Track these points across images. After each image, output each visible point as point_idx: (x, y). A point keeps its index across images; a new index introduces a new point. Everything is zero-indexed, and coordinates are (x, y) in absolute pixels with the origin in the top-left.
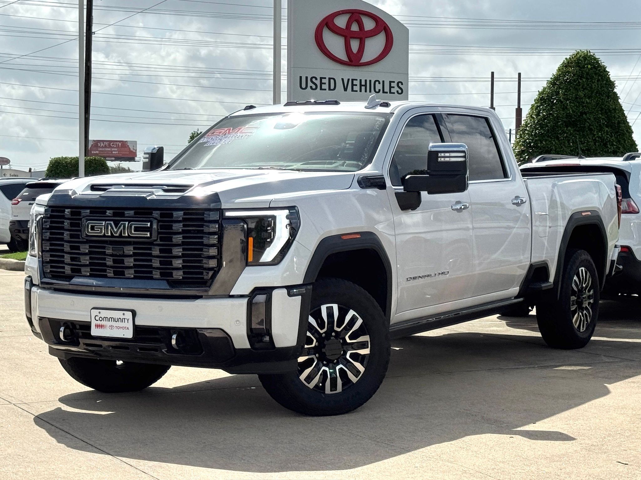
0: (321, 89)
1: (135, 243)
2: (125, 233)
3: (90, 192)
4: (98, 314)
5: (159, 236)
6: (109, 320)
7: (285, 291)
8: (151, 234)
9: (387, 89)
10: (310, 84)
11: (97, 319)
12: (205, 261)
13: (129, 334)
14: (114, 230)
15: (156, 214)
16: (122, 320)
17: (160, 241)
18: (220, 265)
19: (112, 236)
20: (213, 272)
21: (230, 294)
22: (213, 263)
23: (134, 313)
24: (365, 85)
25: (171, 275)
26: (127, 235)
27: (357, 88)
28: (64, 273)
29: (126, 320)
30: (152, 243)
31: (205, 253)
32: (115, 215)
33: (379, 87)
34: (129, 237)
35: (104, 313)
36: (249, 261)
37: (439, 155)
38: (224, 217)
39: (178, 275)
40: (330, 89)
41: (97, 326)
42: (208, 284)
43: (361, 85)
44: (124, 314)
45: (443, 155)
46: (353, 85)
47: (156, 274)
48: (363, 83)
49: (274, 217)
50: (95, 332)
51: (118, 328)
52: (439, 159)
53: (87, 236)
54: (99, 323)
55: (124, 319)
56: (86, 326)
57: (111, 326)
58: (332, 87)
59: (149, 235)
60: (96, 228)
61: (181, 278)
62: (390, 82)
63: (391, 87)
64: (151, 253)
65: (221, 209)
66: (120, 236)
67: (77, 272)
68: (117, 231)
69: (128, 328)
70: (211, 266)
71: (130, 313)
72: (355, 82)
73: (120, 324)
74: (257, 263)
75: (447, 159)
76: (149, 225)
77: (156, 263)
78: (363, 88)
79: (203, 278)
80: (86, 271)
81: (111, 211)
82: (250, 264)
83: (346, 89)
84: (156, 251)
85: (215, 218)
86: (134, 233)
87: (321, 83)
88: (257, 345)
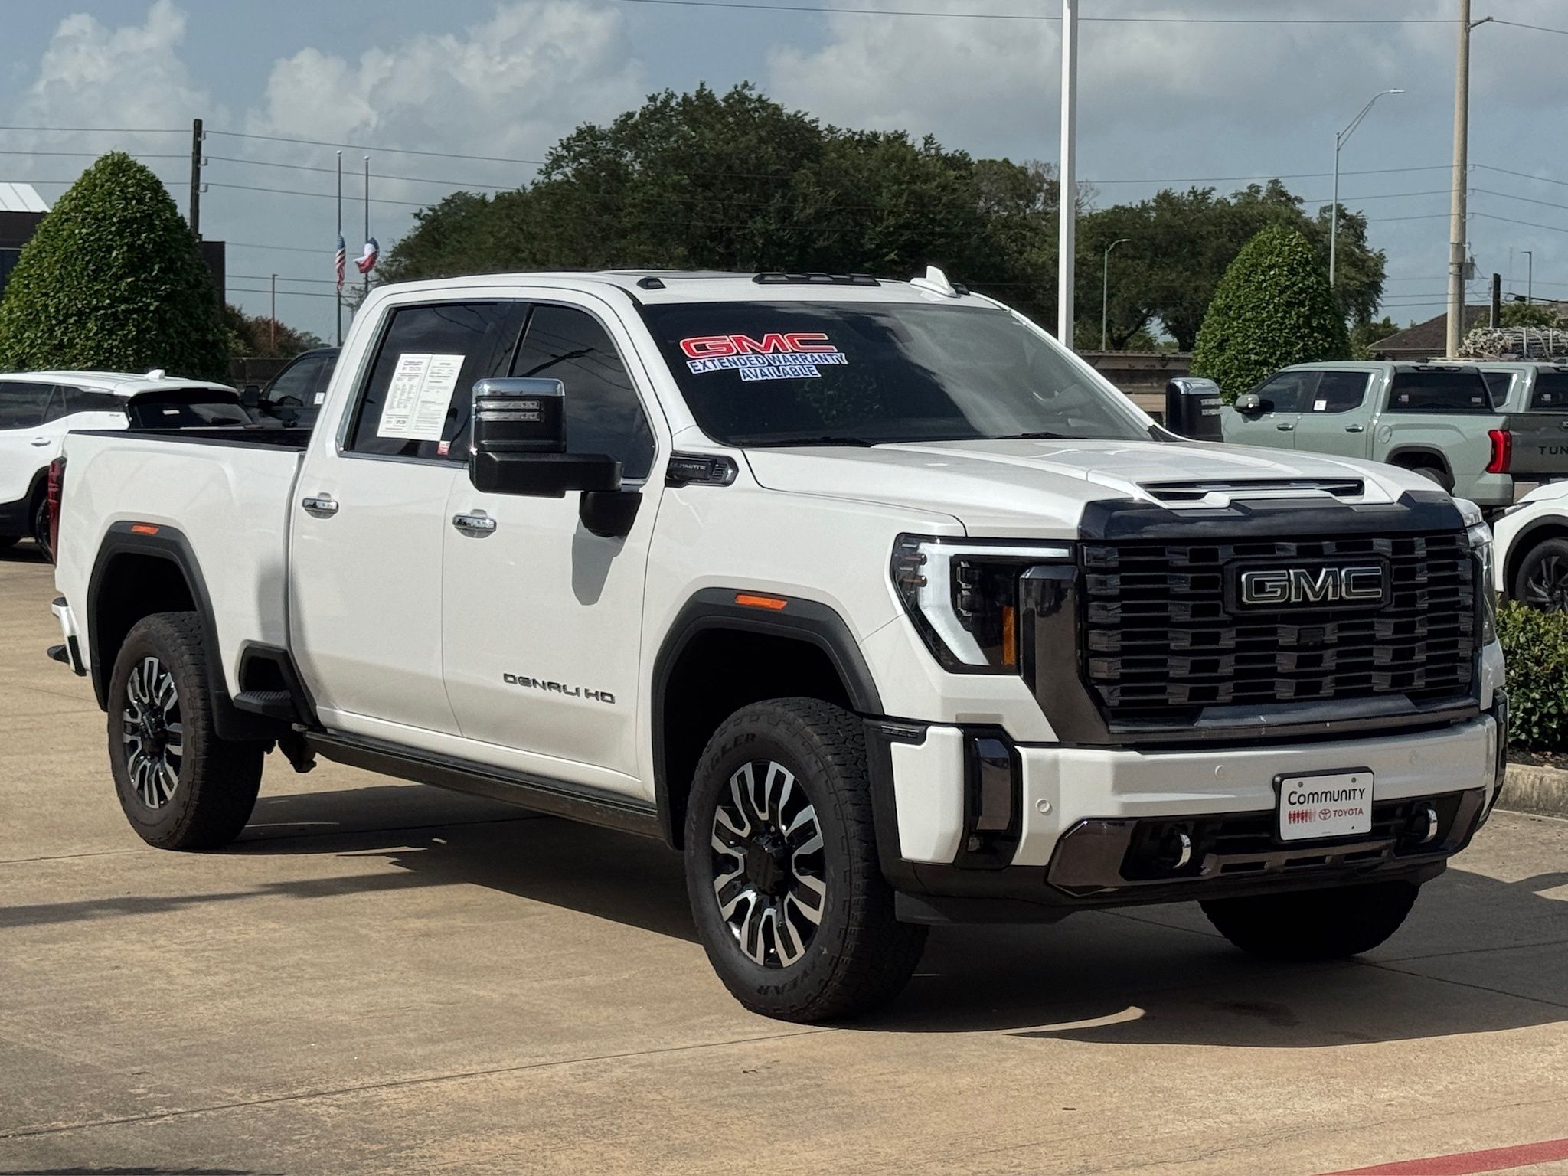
1: (1351, 615)
2: (1334, 594)
4: (1297, 789)
5: (1395, 594)
6: (1319, 800)
8: (1383, 593)
11: (1292, 801)
12: (1461, 642)
13: (1363, 824)
15: (1383, 546)
16: (1348, 794)
17: (1396, 606)
18: (1475, 649)
19: (1306, 601)
25: (1410, 680)
26: (1337, 597)
29: (1358, 793)
30: (1375, 613)
31: (1460, 626)
32: (1302, 552)
34: (1343, 601)
35: (1312, 785)
39: (1420, 680)
41: (1294, 817)
42: (1472, 691)
44: (1353, 780)
47: (1379, 683)
50: (1290, 831)
51: (1339, 813)
53: (1244, 607)
54: (1298, 808)
55: (1355, 790)
56: (1268, 822)
57: (1325, 813)
59: (1380, 594)
60: (1267, 587)
64: (1375, 636)
66: (1323, 601)
67: (1204, 695)
69: (1361, 811)
71: (1367, 776)
73: (1344, 804)
76: (1380, 572)
77: (1382, 656)
80: (1227, 693)
81: (1293, 546)
84: (1384, 630)
86: (1354, 592)
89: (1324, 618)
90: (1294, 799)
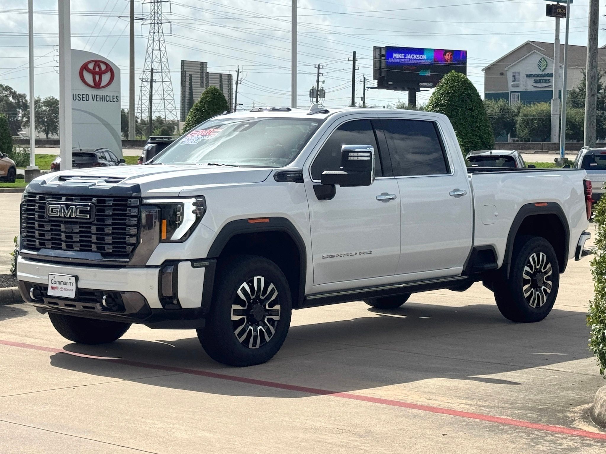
0: (83, 100)
1: (81, 223)
2: (72, 215)
3: (58, 182)
4: (53, 279)
5: (97, 217)
6: (60, 284)
7: (189, 263)
8: (90, 216)
9: (112, 100)
10: (77, 98)
12: (128, 238)
13: (72, 295)
14: (65, 212)
15: (94, 200)
16: (69, 284)
17: (97, 222)
18: (138, 242)
19: (65, 217)
20: (133, 247)
21: (147, 265)
22: (133, 240)
23: (77, 278)
24: (102, 98)
25: (104, 248)
26: (74, 216)
27: (98, 99)
28: (35, 245)
29: (71, 284)
30: (91, 223)
31: (127, 232)
32: (67, 200)
33: (108, 99)
34: (76, 218)
35: (57, 278)
36: (163, 239)
37: (350, 154)
38: (142, 203)
39: (109, 249)
40: (86, 100)
41: (52, 288)
42: (129, 256)
43: (100, 98)
44: (70, 279)
45: (352, 154)
46: (97, 98)
47: (94, 247)
48: (101, 97)
49: (182, 204)
50: (50, 293)
51: (66, 289)
52: (349, 158)
53: (49, 217)
54: (54, 285)
56: (45, 288)
57: (61, 288)
58: (87, 99)
59: (88, 217)
60: (55, 211)
61: (111, 251)
62: (113, 96)
63: (113, 99)
64: (91, 231)
65: (141, 197)
66: (70, 217)
67: (42, 244)
68: (68, 212)
69: (72, 290)
70: (131, 242)
71: (74, 278)
72: (98, 97)
73: (67, 287)
74: (168, 240)
75: (356, 158)
76: (89, 209)
77: (94, 238)
78: (101, 99)
79: (125, 252)
80: (49, 245)
81: (65, 197)
82: (163, 241)
83: (93, 100)
84: (94, 229)
85: (136, 204)
86: (79, 215)
87: (83, 97)
88: (167, 307)
89: (76, 223)
90: (53, 282)
